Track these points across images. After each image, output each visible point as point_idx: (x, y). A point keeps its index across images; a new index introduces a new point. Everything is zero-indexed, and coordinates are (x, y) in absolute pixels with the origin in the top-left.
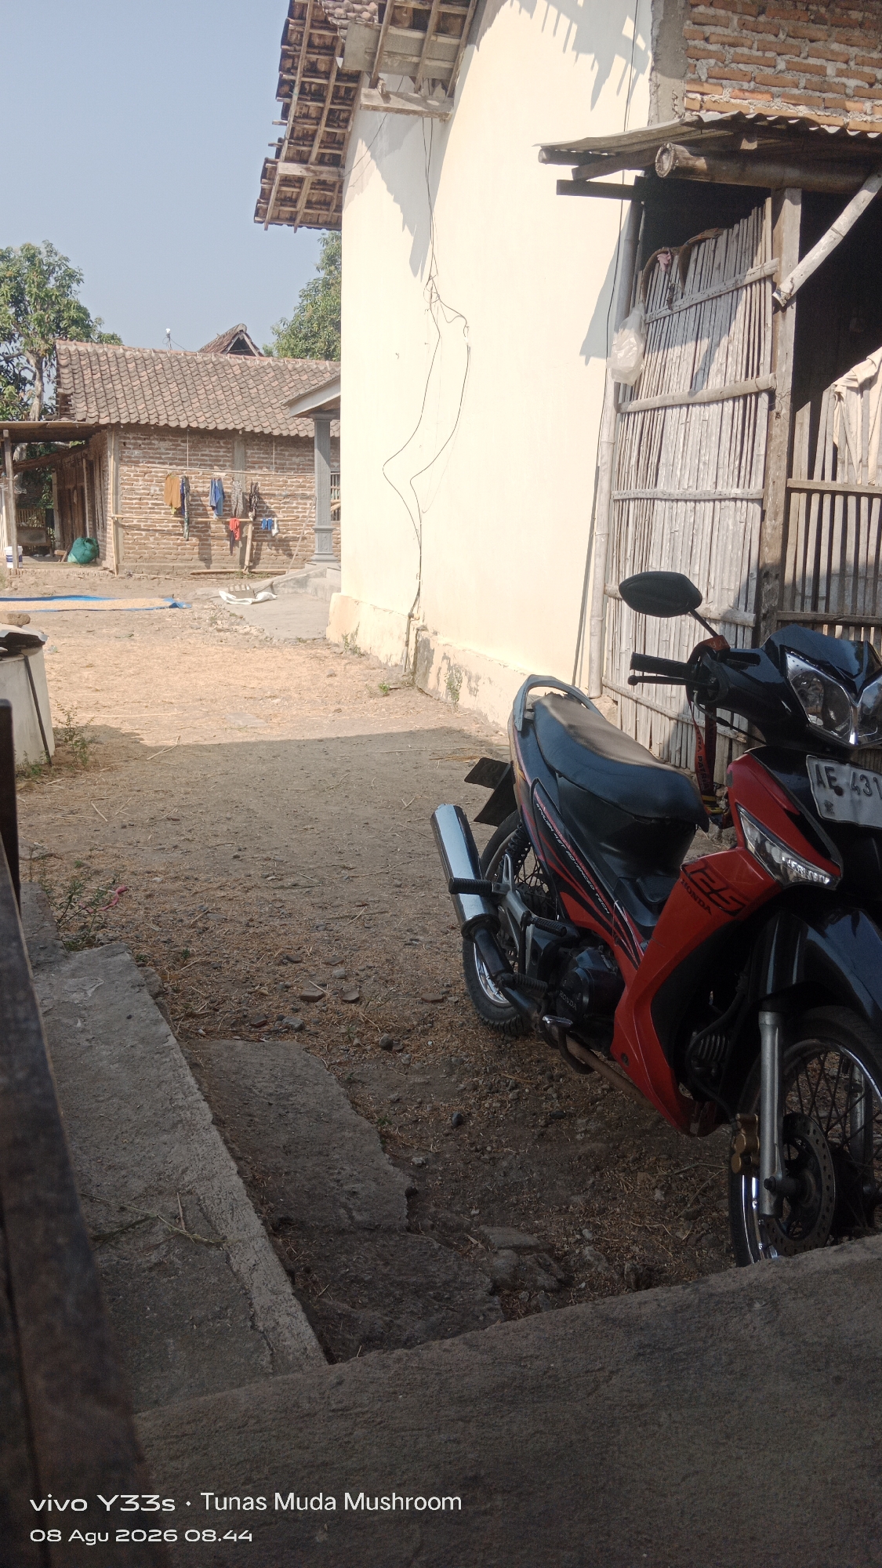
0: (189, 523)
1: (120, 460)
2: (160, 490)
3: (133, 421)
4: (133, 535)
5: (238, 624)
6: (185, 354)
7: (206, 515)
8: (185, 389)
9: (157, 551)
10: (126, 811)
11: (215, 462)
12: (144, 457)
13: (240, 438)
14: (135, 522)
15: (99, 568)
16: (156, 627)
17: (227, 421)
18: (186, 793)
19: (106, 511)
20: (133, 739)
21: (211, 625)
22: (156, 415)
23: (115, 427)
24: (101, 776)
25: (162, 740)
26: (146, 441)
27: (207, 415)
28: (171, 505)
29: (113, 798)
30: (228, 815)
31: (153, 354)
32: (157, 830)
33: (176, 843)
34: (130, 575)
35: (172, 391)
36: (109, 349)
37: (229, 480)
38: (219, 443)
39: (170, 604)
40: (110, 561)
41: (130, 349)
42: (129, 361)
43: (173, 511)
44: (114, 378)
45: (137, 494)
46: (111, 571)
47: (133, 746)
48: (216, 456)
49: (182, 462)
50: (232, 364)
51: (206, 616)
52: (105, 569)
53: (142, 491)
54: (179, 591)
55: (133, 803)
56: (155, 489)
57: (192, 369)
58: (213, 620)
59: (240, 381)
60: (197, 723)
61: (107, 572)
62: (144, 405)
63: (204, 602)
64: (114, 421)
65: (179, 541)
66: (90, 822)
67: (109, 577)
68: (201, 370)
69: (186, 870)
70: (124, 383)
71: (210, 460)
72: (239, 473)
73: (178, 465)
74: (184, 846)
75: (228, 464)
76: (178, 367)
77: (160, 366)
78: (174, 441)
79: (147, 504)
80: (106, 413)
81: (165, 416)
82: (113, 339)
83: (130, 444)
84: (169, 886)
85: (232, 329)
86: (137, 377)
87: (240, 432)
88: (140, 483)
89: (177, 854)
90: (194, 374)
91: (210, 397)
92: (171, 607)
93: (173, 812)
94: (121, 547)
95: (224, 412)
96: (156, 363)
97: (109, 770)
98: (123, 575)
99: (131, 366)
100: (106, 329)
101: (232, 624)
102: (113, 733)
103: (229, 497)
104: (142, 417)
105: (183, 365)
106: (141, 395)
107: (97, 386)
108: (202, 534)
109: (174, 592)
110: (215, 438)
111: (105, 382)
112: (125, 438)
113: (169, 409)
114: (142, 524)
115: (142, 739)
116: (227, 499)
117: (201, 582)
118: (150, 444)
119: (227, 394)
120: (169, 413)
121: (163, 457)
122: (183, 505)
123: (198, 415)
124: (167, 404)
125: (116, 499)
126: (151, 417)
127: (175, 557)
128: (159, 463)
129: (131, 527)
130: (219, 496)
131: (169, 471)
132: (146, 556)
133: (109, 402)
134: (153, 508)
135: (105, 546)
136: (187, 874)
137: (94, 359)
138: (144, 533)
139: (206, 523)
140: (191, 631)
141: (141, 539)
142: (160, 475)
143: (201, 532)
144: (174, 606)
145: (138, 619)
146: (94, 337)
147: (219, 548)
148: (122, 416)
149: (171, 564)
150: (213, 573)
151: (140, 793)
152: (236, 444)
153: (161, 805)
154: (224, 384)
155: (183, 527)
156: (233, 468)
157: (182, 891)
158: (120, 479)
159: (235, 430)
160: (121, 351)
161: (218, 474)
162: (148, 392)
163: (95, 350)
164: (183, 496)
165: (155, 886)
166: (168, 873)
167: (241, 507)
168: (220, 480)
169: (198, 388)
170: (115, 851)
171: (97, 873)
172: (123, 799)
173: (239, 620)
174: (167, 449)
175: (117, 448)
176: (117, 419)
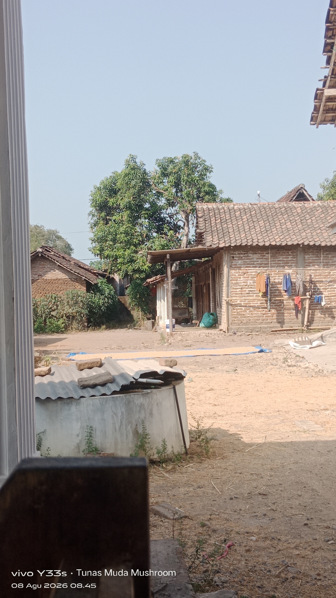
0: (270, 300)
1: (230, 267)
2: (253, 283)
3: (238, 244)
4: (237, 309)
5: (301, 362)
6: (268, 204)
7: (280, 295)
8: (268, 224)
9: (251, 319)
10: (233, 487)
11: (286, 264)
12: (244, 264)
13: (301, 249)
14: (238, 302)
15: (217, 330)
16: (251, 365)
17: (293, 240)
18: (271, 476)
19: (222, 297)
20: (236, 437)
21: (284, 363)
22: (251, 240)
23: (228, 249)
24: (217, 462)
25: (255, 438)
26: (245, 255)
27: (281, 237)
28: (260, 291)
29: (224, 478)
30: (299, 493)
31: (250, 206)
32: (252, 501)
33: (265, 512)
34: (235, 333)
35: (261, 225)
36: (225, 205)
37: (294, 274)
38: (288, 253)
39: (258, 350)
40: (223, 326)
41: (237, 204)
42: (236, 211)
43: (261, 294)
44: (227, 221)
45: (240, 286)
46: (224, 332)
47: (236, 442)
48: (286, 261)
49: (266, 265)
50: (296, 207)
51: (281, 357)
52: (221, 330)
53: (243, 284)
54: (264, 342)
55: (237, 482)
56: (250, 282)
57: (272, 212)
58: (285, 360)
59: (301, 216)
60: (277, 427)
61: (222, 332)
62: (244, 235)
63: (279, 348)
64: (227, 245)
65: (264, 312)
66: (210, 494)
67: (223, 335)
68: (278, 212)
69: (272, 532)
70: (233, 223)
71: (283, 263)
72: (300, 270)
73: (264, 267)
74: (270, 514)
75: (293, 264)
76: (264, 212)
77: (254, 212)
78: (262, 253)
79: (246, 291)
80: (223, 241)
81: (257, 240)
82: (228, 200)
83: (236, 257)
84: (262, 544)
85: (296, 188)
86: (241, 219)
87: (301, 246)
88: (242, 279)
89: (265, 520)
90: (273, 215)
91: (283, 227)
92: (259, 352)
93: (263, 489)
94: (230, 317)
95: (291, 235)
96: (251, 211)
97: (222, 458)
98: (231, 334)
99: (238, 214)
100: (224, 196)
101: (297, 362)
102: (225, 433)
103: (295, 284)
104: (243, 241)
105: (267, 210)
106: (243, 229)
107: (218, 226)
108: (278, 307)
109: (262, 343)
110: (286, 250)
111: (223, 224)
112: (233, 254)
113: (258, 235)
114: (242, 303)
115: (242, 438)
116: (293, 285)
117: (278, 336)
118: (248, 256)
119: (293, 224)
120: (259, 238)
121: (255, 263)
122: (267, 290)
123: (276, 238)
124: (257, 233)
125: (228, 289)
126: (248, 241)
127: (262, 321)
128: (253, 267)
129: (236, 305)
130: (289, 284)
131: (259, 271)
132: (245, 321)
133: (225, 234)
134: (249, 293)
135: (221, 317)
136: (272, 535)
137: (216, 212)
138: (243, 308)
139: (280, 300)
140: (272, 366)
141: (242, 312)
142: (253, 274)
143: (278, 306)
144: (261, 351)
145: (240, 360)
146: (218, 200)
147: (289, 315)
148: (232, 242)
149: (259, 326)
150: (285, 330)
151: (241, 475)
152: (298, 253)
153: (255, 484)
154: (291, 219)
155: (267, 303)
156: (297, 267)
157: (270, 549)
158: (230, 278)
159: (298, 245)
160: (232, 206)
161: (287, 271)
162: (247, 227)
163: (217, 207)
164: (267, 285)
165: (252, 543)
166: (260, 534)
167: (302, 290)
168: (289, 274)
169: (276, 222)
170: (226, 516)
171: (214, 531)
172: (231, 479)
173: (301, 359)
174: (257, 259)
175: (229, 260)
176: (229, 244)
